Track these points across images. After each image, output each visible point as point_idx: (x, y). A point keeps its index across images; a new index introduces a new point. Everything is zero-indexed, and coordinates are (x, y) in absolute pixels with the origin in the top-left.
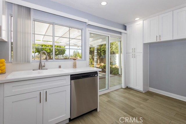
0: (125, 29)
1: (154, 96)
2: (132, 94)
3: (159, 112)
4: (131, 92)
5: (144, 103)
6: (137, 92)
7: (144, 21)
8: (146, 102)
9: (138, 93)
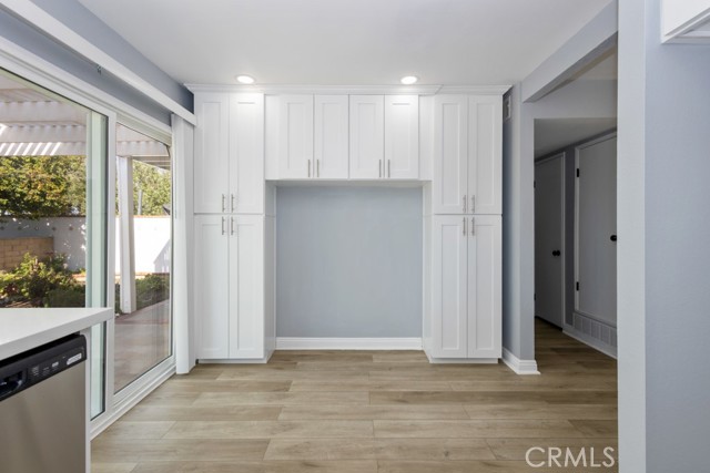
0: (190, 106)
1: (299, 363)
2: (227, 387)
3: (336, 413)
4: (223, 377)
5: (287, 403)
6: (243, 370)
7: (267, 98)
8: (288, 396)
9: (247, 374)
